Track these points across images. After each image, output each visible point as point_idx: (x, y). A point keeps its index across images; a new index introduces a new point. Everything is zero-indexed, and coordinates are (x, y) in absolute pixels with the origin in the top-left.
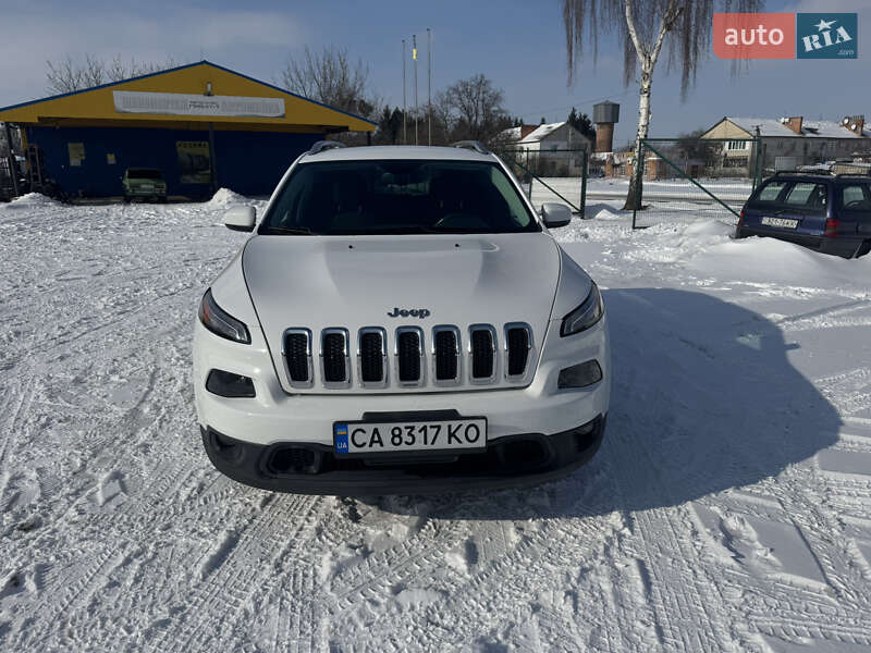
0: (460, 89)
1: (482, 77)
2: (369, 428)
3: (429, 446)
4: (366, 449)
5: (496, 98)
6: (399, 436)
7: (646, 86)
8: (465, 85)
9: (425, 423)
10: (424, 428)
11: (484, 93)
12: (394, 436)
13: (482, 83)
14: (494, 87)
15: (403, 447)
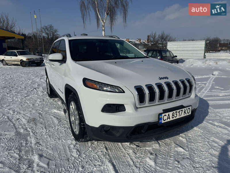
0: (45, 28)
1: (51, 25)
2: (167, 114)
3: (180, 117)
4: (166, 121)
5: (56, 31)
6: (174, 115)
7: (104, 29)
8: (46, 27)
9: (179, 110)
10: (179, 112)
11: (52, 29)
12: (173, 115)
13: (51, 27)
14: (55, 28)
15: (175, 118)
